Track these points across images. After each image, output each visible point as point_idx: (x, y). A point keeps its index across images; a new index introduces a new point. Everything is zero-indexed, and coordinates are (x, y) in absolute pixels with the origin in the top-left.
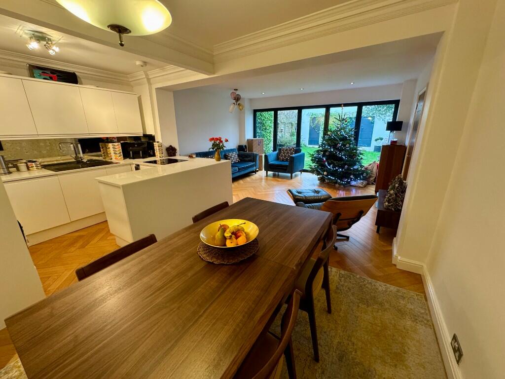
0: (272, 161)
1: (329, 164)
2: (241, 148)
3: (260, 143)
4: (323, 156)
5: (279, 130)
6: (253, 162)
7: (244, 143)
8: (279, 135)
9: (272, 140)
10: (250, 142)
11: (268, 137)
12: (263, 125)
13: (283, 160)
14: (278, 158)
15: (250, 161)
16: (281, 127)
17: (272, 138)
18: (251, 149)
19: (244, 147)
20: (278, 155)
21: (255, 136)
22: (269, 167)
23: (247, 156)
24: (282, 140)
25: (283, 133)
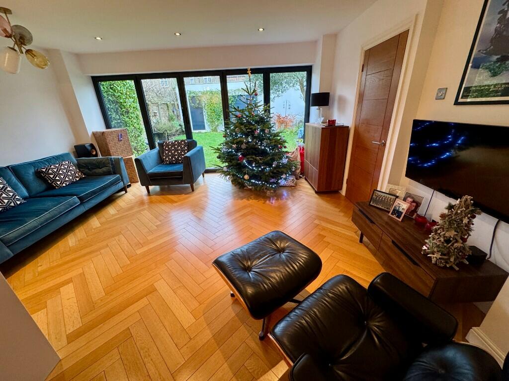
0: (152, 167)
1: (250, 163)
2: (81, 151)
3: (121, 137)
4: (237, 150)
5: (151, 114)
6: (115, 173)
7: (87, 141)
8: (153, 121)
9: (144, 129)
10: (99, 137)
11: (136, 125)
12: (121, 105)
13: (171, 163)
14: (161, 161)
15: (109, 173)
16: (152, 109)
17: (143, 126)
18: (106, 152)
19: (89, 148)
20: (160, 154)
21: (108, 126)
22: (148, 179)
23: (100, 164)
24: (159, 127)
25: (158, 117)
